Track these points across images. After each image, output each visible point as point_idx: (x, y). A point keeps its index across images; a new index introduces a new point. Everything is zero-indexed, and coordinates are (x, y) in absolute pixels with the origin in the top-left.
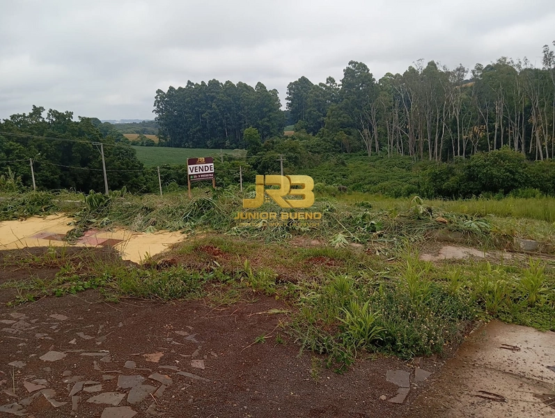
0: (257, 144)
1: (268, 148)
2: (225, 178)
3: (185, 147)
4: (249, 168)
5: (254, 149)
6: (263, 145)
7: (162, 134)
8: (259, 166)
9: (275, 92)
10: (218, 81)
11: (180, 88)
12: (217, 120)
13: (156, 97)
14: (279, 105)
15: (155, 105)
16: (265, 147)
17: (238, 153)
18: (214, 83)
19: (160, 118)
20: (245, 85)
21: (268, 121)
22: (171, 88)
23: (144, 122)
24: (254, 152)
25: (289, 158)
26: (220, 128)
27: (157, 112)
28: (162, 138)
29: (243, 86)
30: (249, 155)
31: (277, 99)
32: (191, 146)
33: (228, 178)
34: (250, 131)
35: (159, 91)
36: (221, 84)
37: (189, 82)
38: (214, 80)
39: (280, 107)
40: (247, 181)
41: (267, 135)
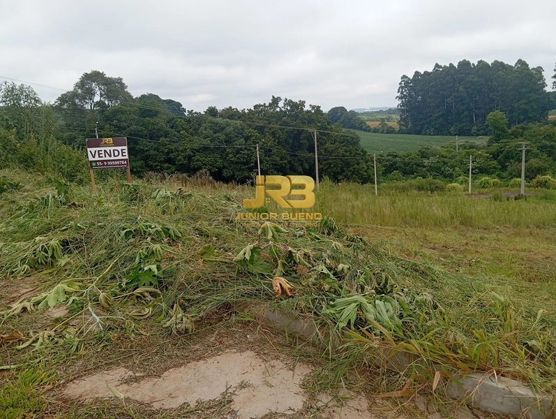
0: (503, 131)
1: (516, 135)
2: (457, 169)
3: (424, 135)
4: (488, 158)
5: (498, 136)
6: (510, 131)
7: (403, 121)
8: (501, 155)
9: (539, 70)
10: (468, 62)
11: (426, 72)
12: (463, 104)
13: (400, 84)
14: (544, 85)
15: (398, 92)
16: (512, 134)
17: (482, 141)
18: (465, 64)
19: (403, 104)
20: (502, 63)
21: (526, 104)
22: (417, 73)
23: (390, 109)
24: (498, 139)
25: (542, 148)
26: (466, 113)
27: (400, 98)
28: (402, 125)
29: (499, 65)
30: (491, 142)
31: (541, 78)
32: (432, 133)
33: (460, 168)
34: (497, 115)
35: (404, 77)
36: (473, 64)
37: (437, 65)
38: (465, 60)
39: (544, 87)
40: (483, 173)
41: (524, 120)
